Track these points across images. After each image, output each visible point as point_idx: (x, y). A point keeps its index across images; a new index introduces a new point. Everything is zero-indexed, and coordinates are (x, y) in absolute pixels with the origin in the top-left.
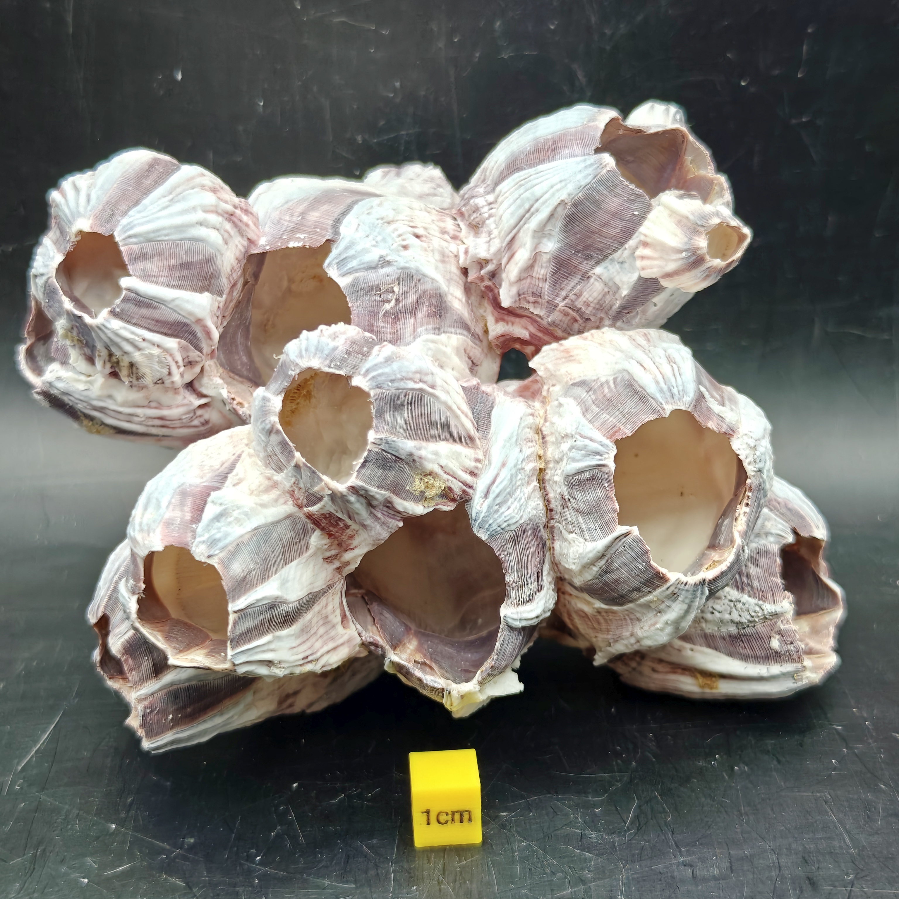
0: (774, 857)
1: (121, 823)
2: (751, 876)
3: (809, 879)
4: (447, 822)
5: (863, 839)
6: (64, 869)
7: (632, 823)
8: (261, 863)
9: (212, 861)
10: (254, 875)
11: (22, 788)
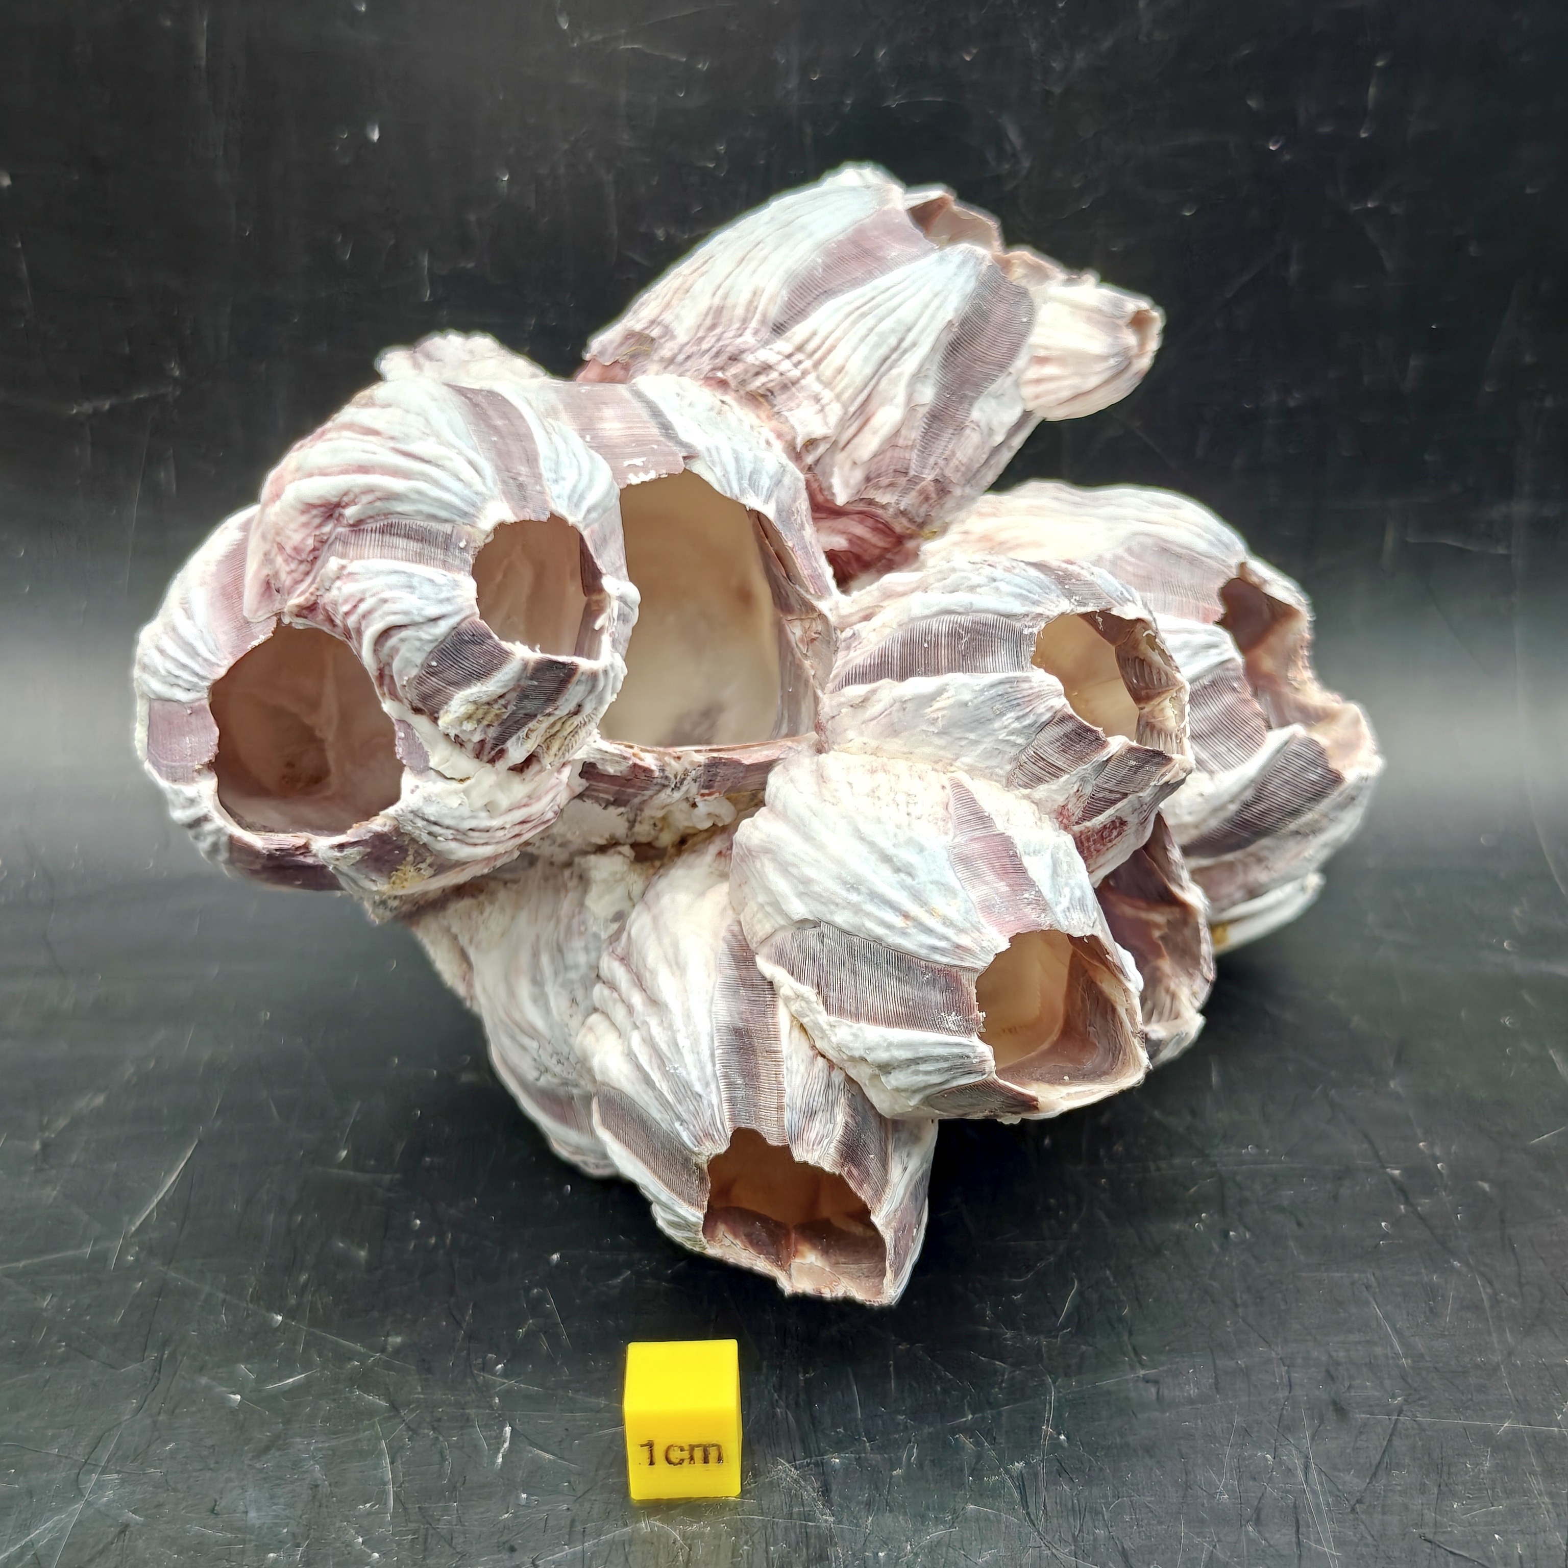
0: (1284, 1369)
1: (290, 1314)
2: (1245, 1399)
3: (1335, 1403)
4: (681, 1462)
5: (1420, 1344)
6: (204, 1381)
7: (1069, 1315)
8: (506, 1374)
9: (429, 1370)
10: (493, 1392)
11: (137, 1259)
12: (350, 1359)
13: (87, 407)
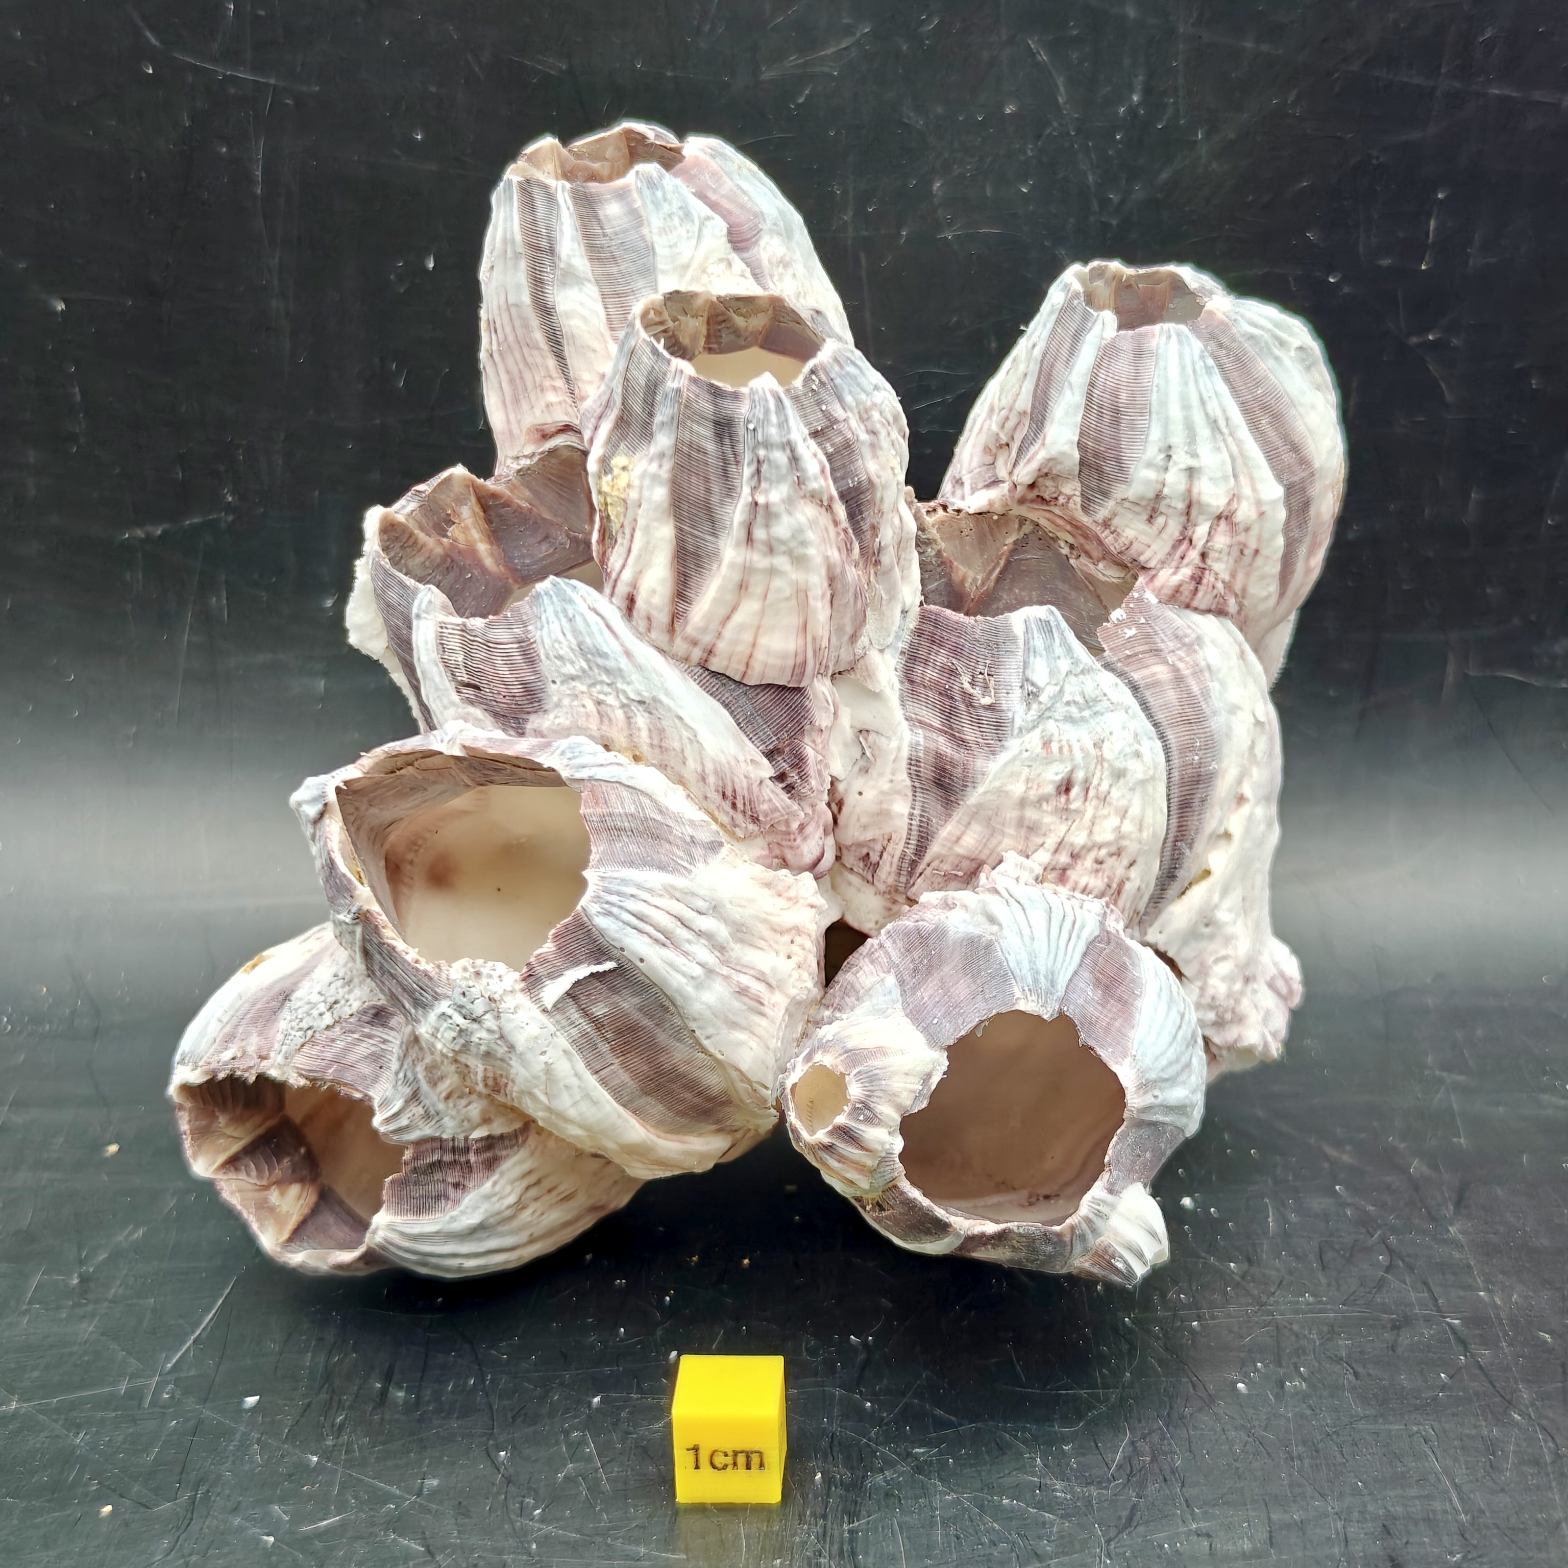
0: (1340, 1525)
1: (327, 1455)
2: (1300, 1554)
3: (1391, 1560)
5: (1479, 1499)
6: (237, 1521)
7: (1120, 1467)
8: (542, 1520)
9: (466, 1515)
10: (530, 1538)
11: (172, 1397)
12: (386, 1503)
13: (140, 533)
